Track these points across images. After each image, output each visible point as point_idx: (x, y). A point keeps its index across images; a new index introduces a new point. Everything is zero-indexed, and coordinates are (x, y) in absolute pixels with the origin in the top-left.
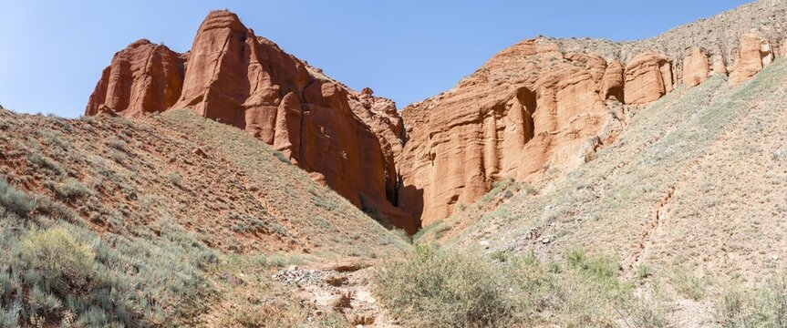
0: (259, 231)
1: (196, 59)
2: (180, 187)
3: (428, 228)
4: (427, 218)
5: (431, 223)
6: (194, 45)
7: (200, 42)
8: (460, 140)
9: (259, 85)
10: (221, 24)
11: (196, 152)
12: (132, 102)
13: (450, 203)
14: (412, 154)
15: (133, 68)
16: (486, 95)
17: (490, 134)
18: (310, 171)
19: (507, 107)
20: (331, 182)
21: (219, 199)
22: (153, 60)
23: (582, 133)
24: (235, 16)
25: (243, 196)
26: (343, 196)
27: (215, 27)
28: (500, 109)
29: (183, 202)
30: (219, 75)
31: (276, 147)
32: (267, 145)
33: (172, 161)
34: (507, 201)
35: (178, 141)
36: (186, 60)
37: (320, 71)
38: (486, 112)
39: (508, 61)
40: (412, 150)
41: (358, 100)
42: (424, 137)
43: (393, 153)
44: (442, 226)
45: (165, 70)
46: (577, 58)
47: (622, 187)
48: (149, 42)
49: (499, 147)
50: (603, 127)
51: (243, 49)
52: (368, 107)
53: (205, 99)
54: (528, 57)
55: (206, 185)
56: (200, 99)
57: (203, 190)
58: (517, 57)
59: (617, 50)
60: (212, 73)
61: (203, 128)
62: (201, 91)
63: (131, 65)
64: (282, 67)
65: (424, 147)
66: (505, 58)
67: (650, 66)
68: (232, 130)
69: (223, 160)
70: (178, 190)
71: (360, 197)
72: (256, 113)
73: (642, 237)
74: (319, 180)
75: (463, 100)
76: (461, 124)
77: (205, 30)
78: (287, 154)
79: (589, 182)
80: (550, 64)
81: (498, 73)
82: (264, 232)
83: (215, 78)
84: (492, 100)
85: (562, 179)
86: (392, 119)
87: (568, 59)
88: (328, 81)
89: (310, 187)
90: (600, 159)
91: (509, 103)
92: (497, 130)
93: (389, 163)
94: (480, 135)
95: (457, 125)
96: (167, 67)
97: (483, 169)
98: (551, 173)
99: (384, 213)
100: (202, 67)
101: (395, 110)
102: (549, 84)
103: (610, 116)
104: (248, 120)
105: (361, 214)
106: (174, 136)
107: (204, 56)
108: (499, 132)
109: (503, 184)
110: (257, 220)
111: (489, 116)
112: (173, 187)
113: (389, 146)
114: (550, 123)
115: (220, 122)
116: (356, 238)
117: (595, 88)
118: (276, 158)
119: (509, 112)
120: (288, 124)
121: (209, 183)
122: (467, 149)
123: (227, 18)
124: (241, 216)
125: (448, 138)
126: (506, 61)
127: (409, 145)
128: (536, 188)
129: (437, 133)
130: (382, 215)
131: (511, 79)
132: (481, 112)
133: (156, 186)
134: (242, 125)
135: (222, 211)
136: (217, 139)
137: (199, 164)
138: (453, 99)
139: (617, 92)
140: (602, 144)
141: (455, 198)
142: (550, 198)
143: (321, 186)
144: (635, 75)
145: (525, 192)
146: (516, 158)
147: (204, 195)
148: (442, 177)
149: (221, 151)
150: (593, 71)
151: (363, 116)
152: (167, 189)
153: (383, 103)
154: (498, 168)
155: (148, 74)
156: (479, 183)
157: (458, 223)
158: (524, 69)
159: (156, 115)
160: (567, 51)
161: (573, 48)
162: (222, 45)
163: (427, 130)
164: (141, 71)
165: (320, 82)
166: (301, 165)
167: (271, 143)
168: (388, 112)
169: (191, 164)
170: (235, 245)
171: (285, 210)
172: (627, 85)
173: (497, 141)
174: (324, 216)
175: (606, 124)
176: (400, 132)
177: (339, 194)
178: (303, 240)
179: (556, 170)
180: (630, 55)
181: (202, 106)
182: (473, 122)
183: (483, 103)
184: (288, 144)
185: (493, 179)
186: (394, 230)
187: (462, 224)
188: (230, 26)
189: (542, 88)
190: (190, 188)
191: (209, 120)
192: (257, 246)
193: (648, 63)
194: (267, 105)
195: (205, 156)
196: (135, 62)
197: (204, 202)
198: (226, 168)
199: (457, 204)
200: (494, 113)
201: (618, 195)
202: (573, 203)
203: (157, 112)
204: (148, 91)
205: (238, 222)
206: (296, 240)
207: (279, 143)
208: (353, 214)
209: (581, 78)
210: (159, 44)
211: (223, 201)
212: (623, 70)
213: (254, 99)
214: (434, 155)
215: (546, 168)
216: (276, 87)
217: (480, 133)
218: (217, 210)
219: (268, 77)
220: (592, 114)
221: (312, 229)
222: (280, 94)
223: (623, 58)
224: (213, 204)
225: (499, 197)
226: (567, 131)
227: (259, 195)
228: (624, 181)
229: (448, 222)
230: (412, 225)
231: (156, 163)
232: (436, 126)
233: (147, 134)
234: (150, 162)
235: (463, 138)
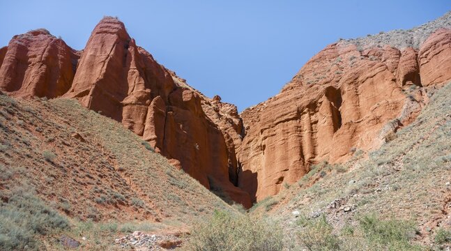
0: (119, 203)
1: (87, 57)
2: (53, 163)
3: (261, 202)
4: (260, 195)
5: (264, 199)
6: (88, 44)
7: (92, 42)
8: (284, 134)
9: (136, 87)
10: (111, 30)
11: (75, 136)
12: (25, 85)
13: (277, 183)
14: (248, 146)
15: (30, 54)
16: (302, 96)
17: (306, 127)
18: (170, 157)
19: (318, 105)
20: (185, 167)
21: (88, 176)
22: (50, 51)
23: (383, 119)
24: (122, 24)
25: (110, 175)
26: (194, 178)
27: (106, 32)
28: (313, 107)
29: (52, 176)
30: (105, 74)
31: (144, 138)
32: (137, 136)
33: (51, 141)
34: (321, 180)
35: (60, 125)
36: (79, 57)
37: (184, 81)
38: (302, 110)
39: (317, 66)
40: (248, 143)
41: (210, 105)
42: (257, 133)
43: (234, 145)
44: (271, 201)
45: (60, 62)
46: (373, 53)
47: (421, 159)
48: (49, 34)
49: (314, 137)
50: (402, 110)
51: (126, 56)
52: (217, 111)
53: (90, 93)
54: (332, 60)
55: (79, 163)
56: (86, 93)
57: (75, 167)
58: (324, 62)
59: (409, 38)
60: (99, 72)
61: (86, 118)
62: (88, 86)
63: (28, 51)
64: (155, 76)
65: (257, 140)
66: (315, 63)
67: (443, 44)
68: (111, 122)
69: (99, 145)
70: (50, 165)
71: (209, 179)
72: (131, 110)
73: (443, 203)
74: (176, 165)
75: (285, 102)
76: (284, 122)
77: (98, 33)
78: (153, 144)
79: (390, 158)
80: (350, 63)
81: (310, 77)
82: (124, 204)
83: (101, 77)
84: (306, 100)
85: (367, 159)
86: (234, 120)
87: (365, 56)
88: (187, 89)
89: (168, 170)
90: (400, 138)
91: (319, 101)
92: (312, 124)
93: (231, 153)
94: (299, 129)
95: (280, 122)
96: (62, 60)
97: (302, 156)
98: (357, 155)
99: (227, 191)
100: (91, 66)
101: (237, 113)
102: (351, 81)
103: (408, 100)
104: (124, 115)
105: (207, 192)
106: (57, 120)
107: (94, 56)
108: (313, 125)
109: (318, 166)
110: (119, 194)
111: (305, 113)
112: (46, 162)
113: (231, 141)
114: (354, 113)
115: (101, 114)
116: (201, 211)
117: (391, 77)
118: (144, 147)
119: (320, 109)
120: (155, 121)
121: (82, 163)
122: (289, 140)
123: (116, 26)
124: (106, 191)
125: (275, 133)
126: (315, 67)
127: (246, 139)
128: (345, 167)
129: (266, 129)
130: (225, 193)
131: (320, 80)
132: (298, 111)
133: (28, 160)
134: (119, 119)
135: (89, 186)
136: (97, 128)
137: (76, 146)
138: (277, 102)
139: (413, 77)
140: (402, 125)
141: (281, 179)
142: (354, 175)
143: (177, 170)
144: (429, 57)
145: (335, 171)
146: (328, 145)
147: (75, 172)
148: (270, 163)
149: (98, 137)
150: (388, 63)
151: (213, 118)
152: (38, 164)
153: (228, 108)
154: (314, 154)
155: (44, 63)
156: (299, 166)
157: (284, 199)
158: (329, 71)
159: (44, 101)
160: (364, 49)
161: (368, 45)
162: (109, 50)
163: (259, 127)
164: (37, 59)
165: (181, 89)
166: (163, 153)
167: (141, 134)
168: (231, 114)
169: (68, 145)
170: (94, 214)
171: (145, 188)
172: (422, 69)
173: (312, 133)
174: (177, 192)
175: (405, 107)
176: (241, 130)
177: (191, 176)
178: (158, 211)
179: (362, 152)
180: (422, 39)
181: (87, 99)
182: (292, 119)
183: (299, 103)
184: (154, 136)
185: (311, 162)
186: (234, 205)
187: (287, 199)
188: (117, 33)
189: (345, 84)
190: (62, 165)
191: (92, 111)
192: (115, 215)
193: (442, 42)
194: (140, 104)
195: (83, 140)
196: (32, 49)
197: (74, 177)
198: (101, 152)
199: (283, 184)
200: (309, 111)
201: (417, 167)
202: (374, 176)
203: (45, 98)
204: (41, 78)
205: (102, 195)
206: (151, 211)
207: (147, 135)
208: (201, 192)
209: (377, 70)
210: (58, 38)
211: (92, 178)
212: (417, 55)
213: (131, 99)
214: (264, 146)
215: (353, 151)
216: (148, 91)
217: (298, 127)
218: (85, 184)
219: (143, 81)
220: (390, 101)
221: (166, 203)
222: (151, 96)
223: (416, 43)
224: (81, 180)
225: (315, 177)
226: (370, 119)
227: (126, 174)
228: (423, 154)
229: (276, 198)
230: (248, 200)
231: (33, 141)
232: (265, 123)
233: (31, 115)
234: (27, 139)
235: (285, 132)
